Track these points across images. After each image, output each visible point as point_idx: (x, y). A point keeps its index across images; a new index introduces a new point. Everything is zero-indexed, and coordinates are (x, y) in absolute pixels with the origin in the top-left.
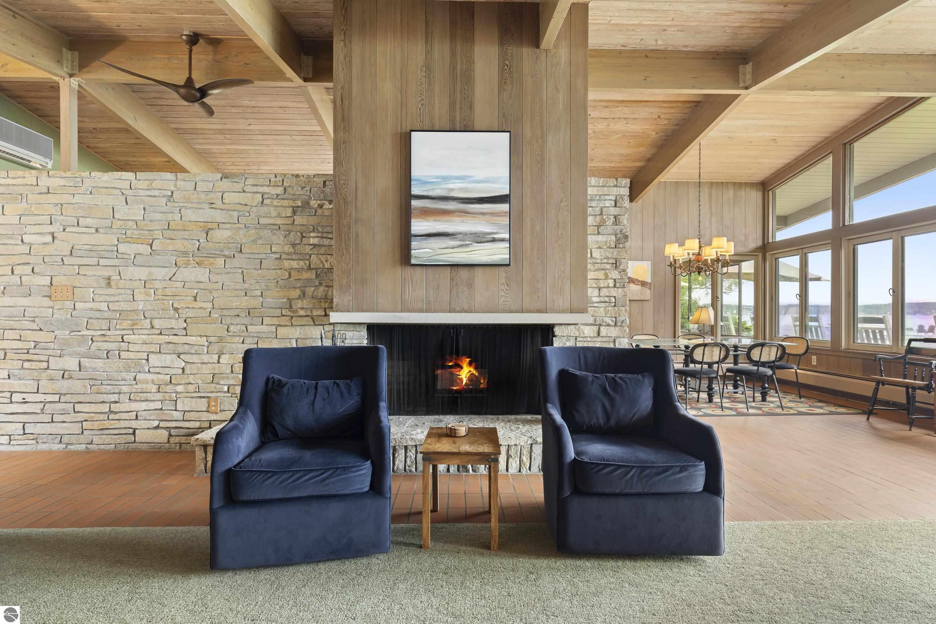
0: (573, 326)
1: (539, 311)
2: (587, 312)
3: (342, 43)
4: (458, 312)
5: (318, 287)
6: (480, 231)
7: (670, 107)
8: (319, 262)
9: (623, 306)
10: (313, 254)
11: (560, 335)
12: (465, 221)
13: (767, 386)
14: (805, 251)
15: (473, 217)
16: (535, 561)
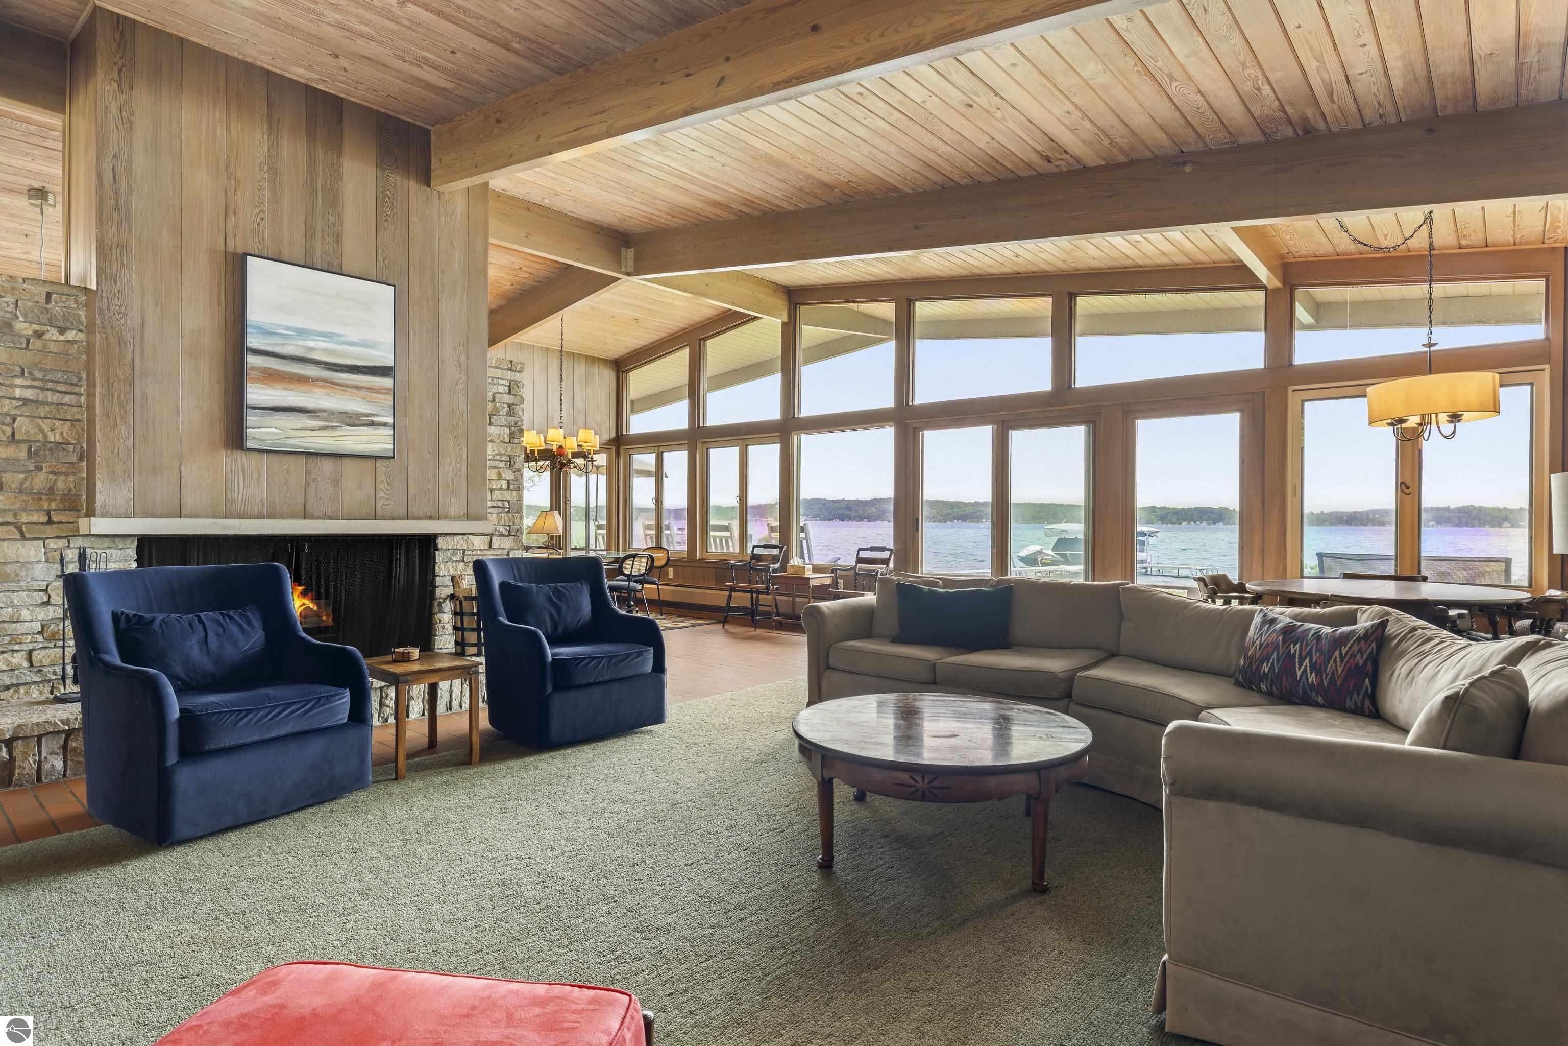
0: (461, 536)
1: (430, 518)
2: (486, 519)
3: (115, 85)
4: (318, 518)
5: (33, 474)
6: (353, 410)
7: (536, 262)
8: (36, 430)
9: (517, 513)
10: (21, 416)
11: (444, 547)
12: (332, 394)
13: (632, 603)
14: (661, 449)
15: (342, 390)
16: (523, 760)
